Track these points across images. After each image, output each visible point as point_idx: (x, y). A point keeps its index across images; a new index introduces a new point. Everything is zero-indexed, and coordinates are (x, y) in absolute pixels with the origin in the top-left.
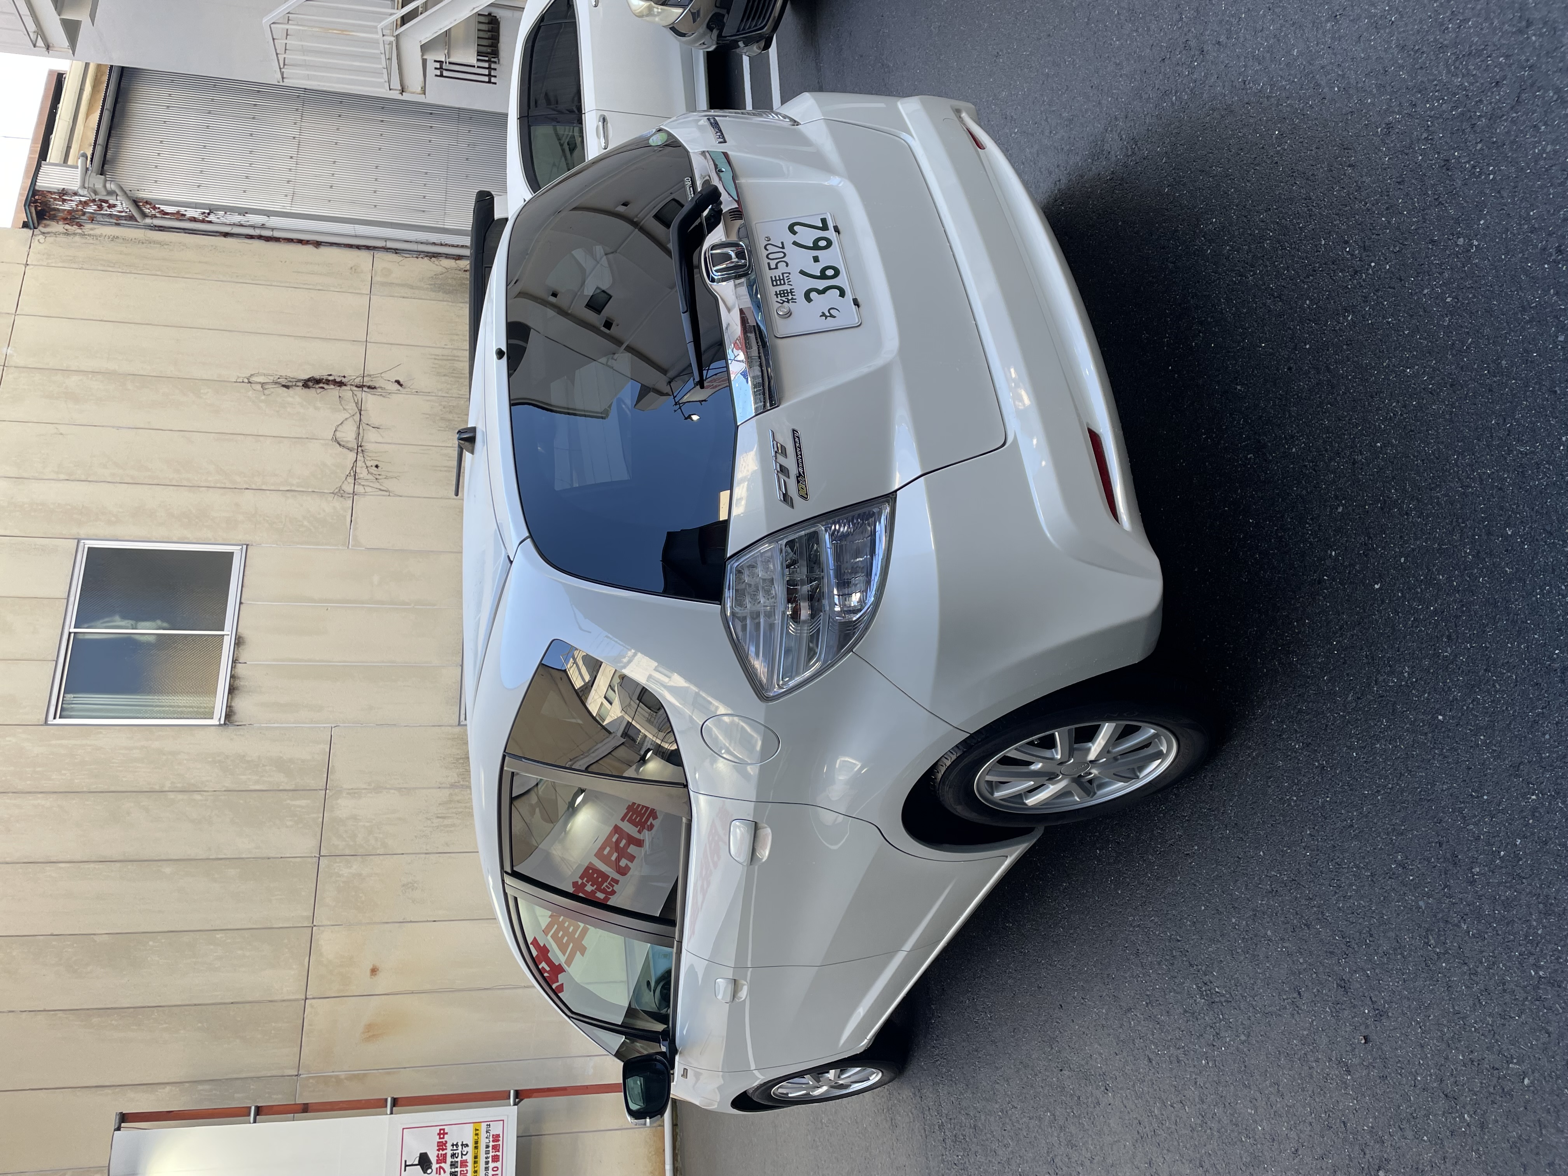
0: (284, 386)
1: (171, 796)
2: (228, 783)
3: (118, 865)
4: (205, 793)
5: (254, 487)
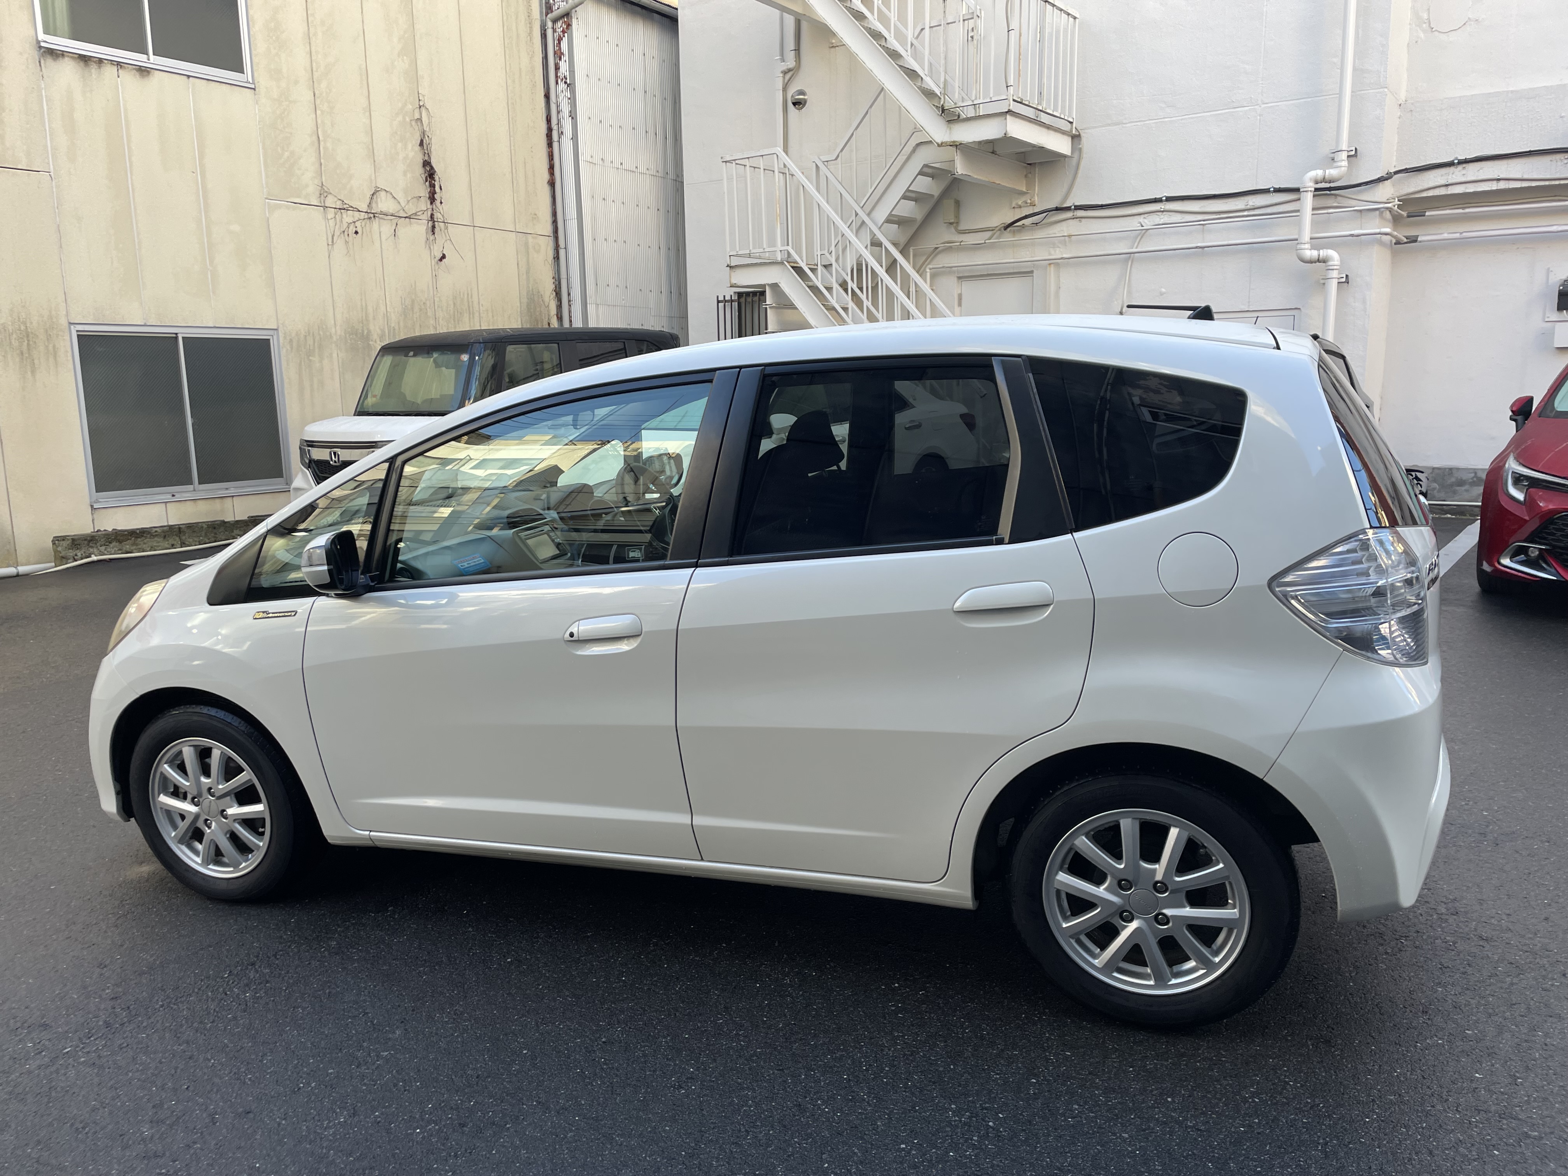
0: (422, 142)
5: (318, 102)
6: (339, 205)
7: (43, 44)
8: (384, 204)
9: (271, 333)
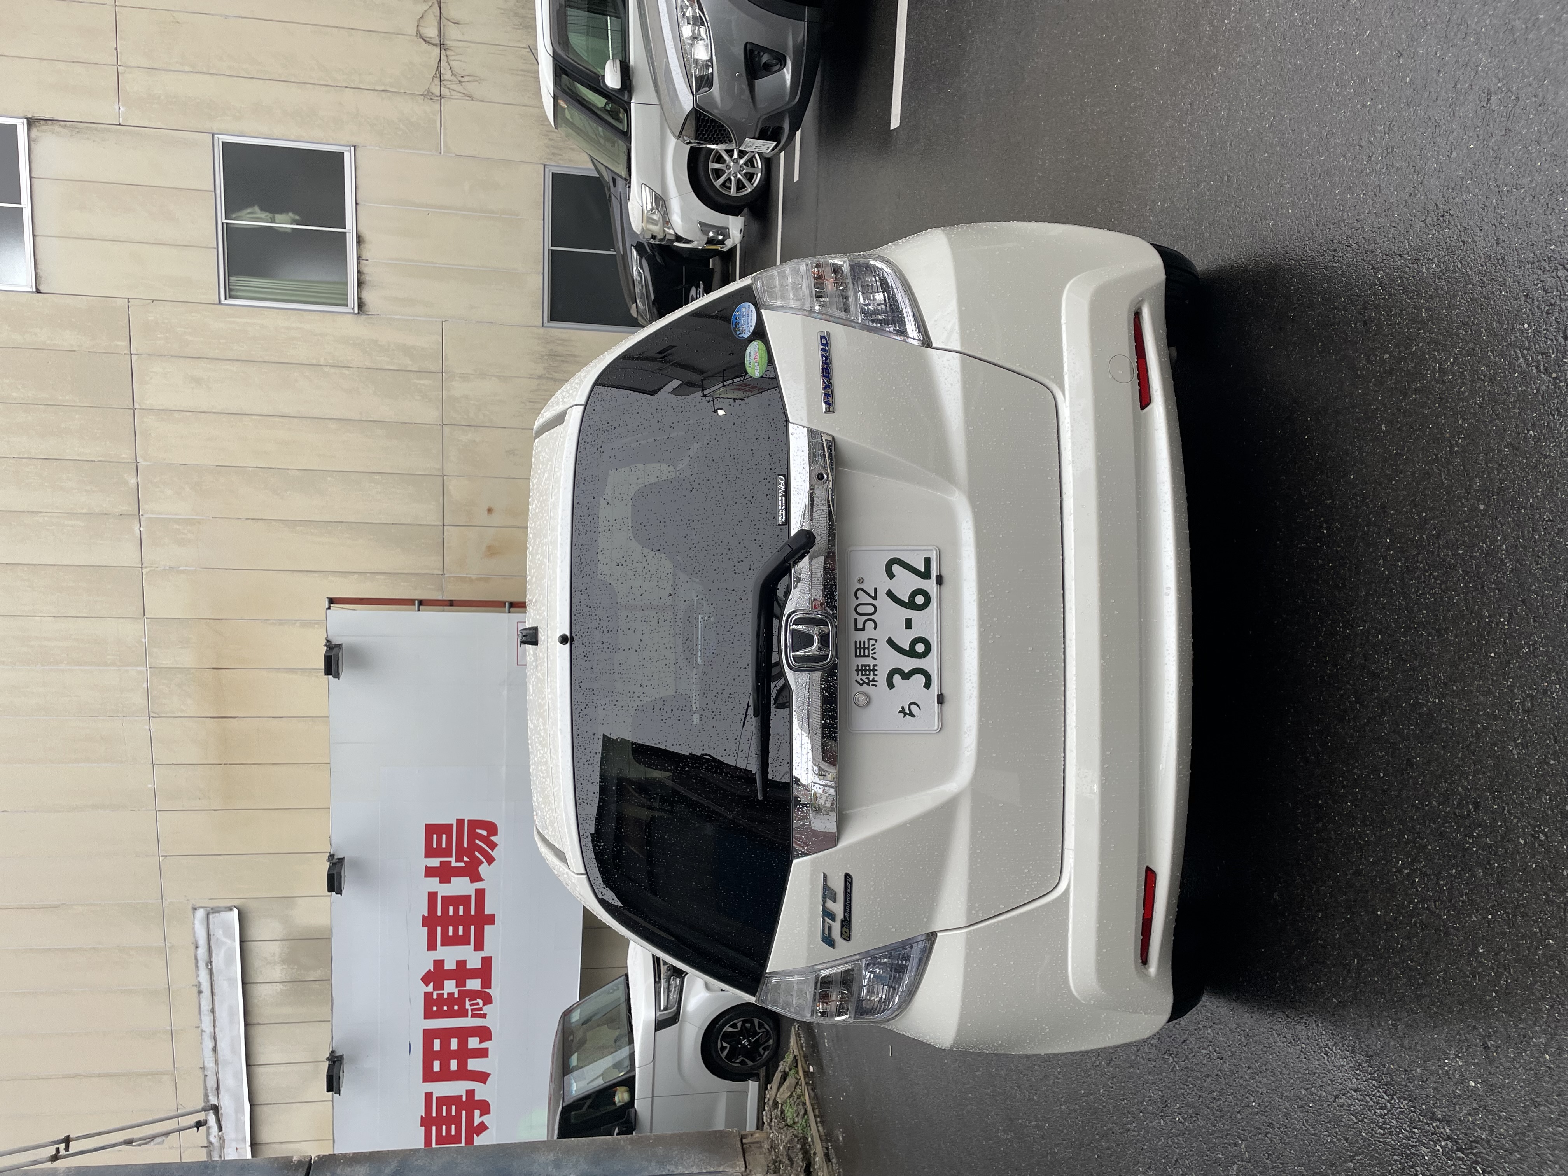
1: (326, 369)
2: (368, 364)
3: (296, 420)
4: (351, 369)
5: (352, 85)
6: (437, 81)
7: (356, 311)
8: (431, 32)
9: (547, 170)
